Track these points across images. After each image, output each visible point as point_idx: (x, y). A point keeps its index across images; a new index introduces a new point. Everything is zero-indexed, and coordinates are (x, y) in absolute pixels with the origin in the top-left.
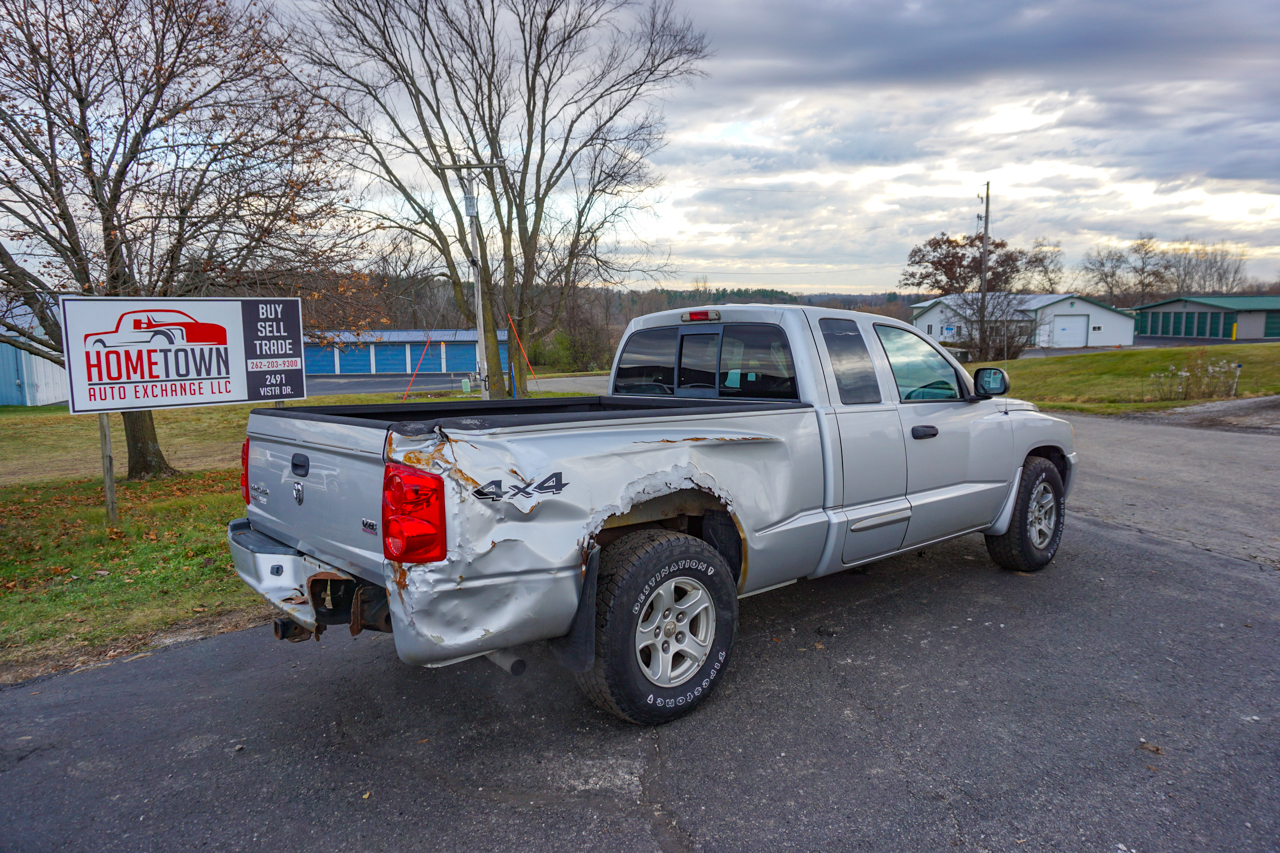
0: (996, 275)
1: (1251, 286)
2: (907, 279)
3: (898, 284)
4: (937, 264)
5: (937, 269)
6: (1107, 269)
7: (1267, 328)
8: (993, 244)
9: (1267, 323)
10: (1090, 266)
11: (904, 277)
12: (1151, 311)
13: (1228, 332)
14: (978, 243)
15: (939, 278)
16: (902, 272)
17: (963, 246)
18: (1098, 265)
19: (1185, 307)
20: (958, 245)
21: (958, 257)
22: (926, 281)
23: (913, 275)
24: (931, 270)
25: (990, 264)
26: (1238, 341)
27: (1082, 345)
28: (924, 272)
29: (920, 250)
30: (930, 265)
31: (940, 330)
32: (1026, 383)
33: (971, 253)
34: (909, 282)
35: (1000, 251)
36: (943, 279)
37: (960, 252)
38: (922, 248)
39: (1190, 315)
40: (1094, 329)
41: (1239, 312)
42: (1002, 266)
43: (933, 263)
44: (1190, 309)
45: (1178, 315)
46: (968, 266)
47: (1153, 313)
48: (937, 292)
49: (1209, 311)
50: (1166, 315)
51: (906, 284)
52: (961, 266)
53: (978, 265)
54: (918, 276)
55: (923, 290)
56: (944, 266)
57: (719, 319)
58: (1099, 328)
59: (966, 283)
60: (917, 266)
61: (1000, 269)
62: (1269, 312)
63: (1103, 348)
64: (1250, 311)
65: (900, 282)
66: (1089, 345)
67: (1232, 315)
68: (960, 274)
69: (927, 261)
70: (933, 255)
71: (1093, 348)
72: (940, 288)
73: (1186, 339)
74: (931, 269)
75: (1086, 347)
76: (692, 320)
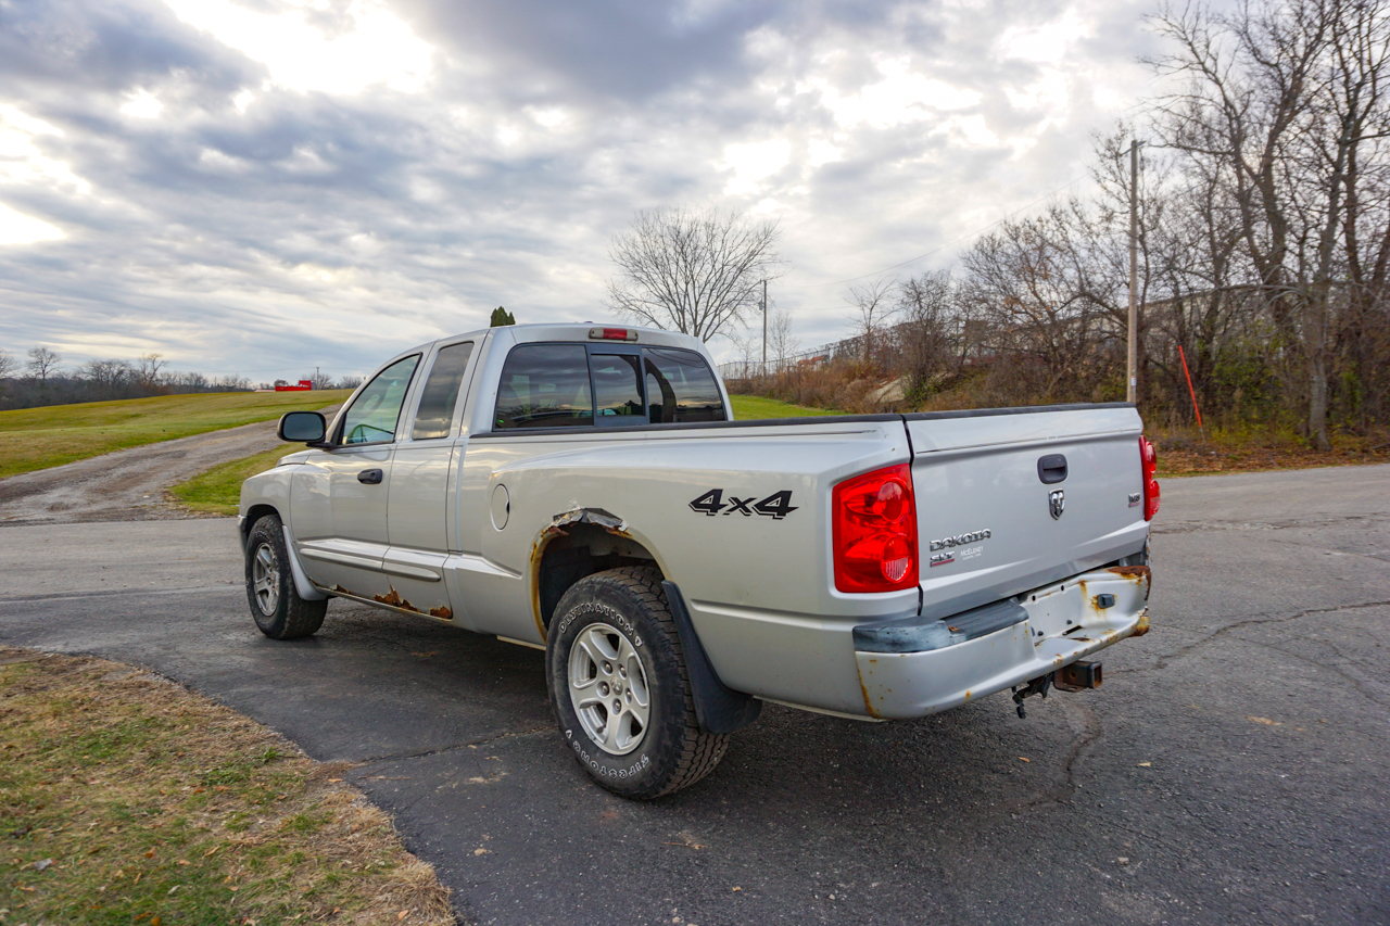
57: (635, 340)
76: (604, 338)
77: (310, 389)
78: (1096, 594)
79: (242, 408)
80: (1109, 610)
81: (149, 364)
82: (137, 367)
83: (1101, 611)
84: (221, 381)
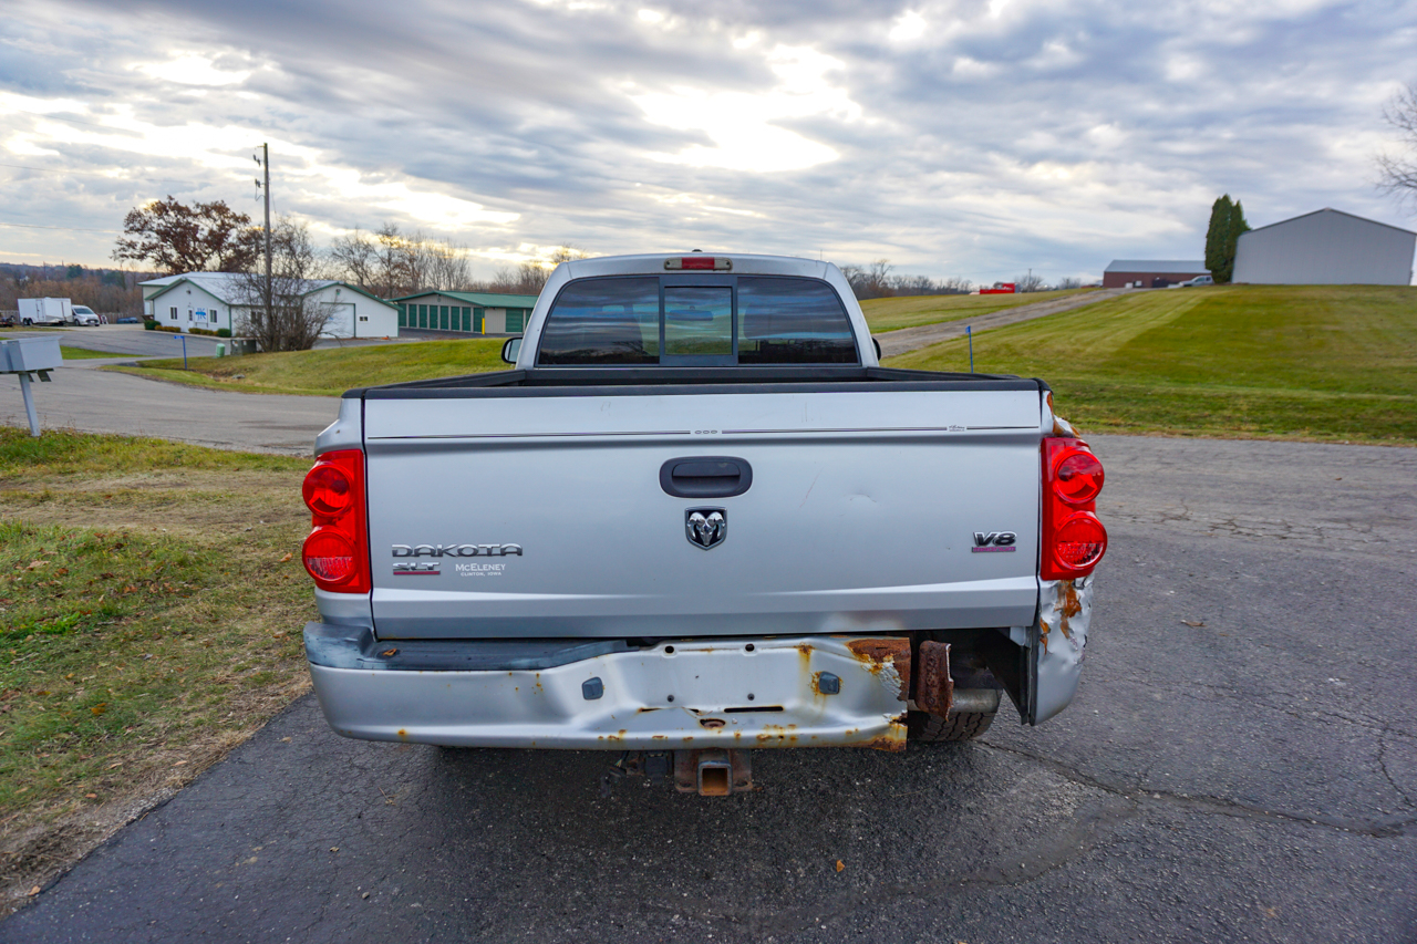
0: (239, 254)
1: (475, 285)
2: (124, 249)
3: (112, 254)
4: (164, 234)
5: (165, 240)
6: (357, 256)
7: (507, 324)
8: (232, 217)
9: (507, 319)
10: (337, 252)
11: (120, 246)
12: (408, 303)
13: (478, 327)
14: (214, 214)
15: (168, 251)
16: (116, 240)
17: (196, 216)
18: (346, 252)
19: (439, 300)
20: (190, 214)
21: (191, 228)
22: (150, 254)
23: (132, 245)
24: (155, 241)
25: (230, 240)
26: (486, 335)
27: (351, 336)
28: (146, 241)
29: (139, 215)
30: (154, 235)
31: (188, 313)
32: (359, 374)
33: (206, 226)
34: (127, 253)
35: (241, 226)
36: (175, 255)
37: (194, 222)
38: (143, 212)
39: (444, 309)
40: (361, 319)
41: (486, 308)
42: (245, 244)
43: (158, 232)
44: (444, 302)
45: (434, 308)
46: (206, 241)
47: (410, 305)
48: (164, 268)
49: (461, 305)
50: (423, 308)
51: (123, 256)
52: (196, 240)
53: (216, 241)
54: (139, 246)
55: (147, 266)
56: (172, 237)
57: (730, 269)
58: (366, 319)
59: (203, 260)
60: (137, 234)
61: (242, 247)
62: (509, 309)
63: (372, 339)
64: (494, 308)
65: (114, 252)
66: (358, 336)
67: (480, 310)
68: (195, 249)
69: (151, 230)
70: (157, 222)
71: (362, 339)
72: (170, 264)
73: (444, 332)
74: (154, 239)
75: (355, 338)
76: (684, 268)
77: (1013, 291)
78: (819, 670)
79: (923, 312)
80: (831, 698)
81: (879, 268)
82: (868, 272)
83: (820, 697)
84: (945, 284)
